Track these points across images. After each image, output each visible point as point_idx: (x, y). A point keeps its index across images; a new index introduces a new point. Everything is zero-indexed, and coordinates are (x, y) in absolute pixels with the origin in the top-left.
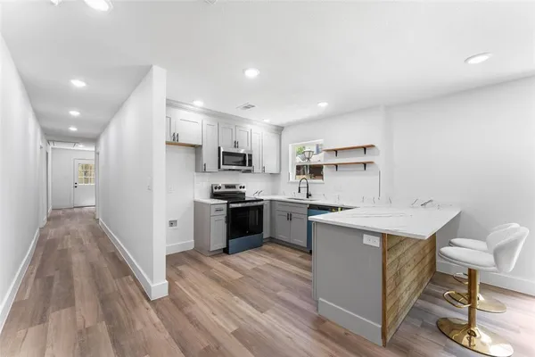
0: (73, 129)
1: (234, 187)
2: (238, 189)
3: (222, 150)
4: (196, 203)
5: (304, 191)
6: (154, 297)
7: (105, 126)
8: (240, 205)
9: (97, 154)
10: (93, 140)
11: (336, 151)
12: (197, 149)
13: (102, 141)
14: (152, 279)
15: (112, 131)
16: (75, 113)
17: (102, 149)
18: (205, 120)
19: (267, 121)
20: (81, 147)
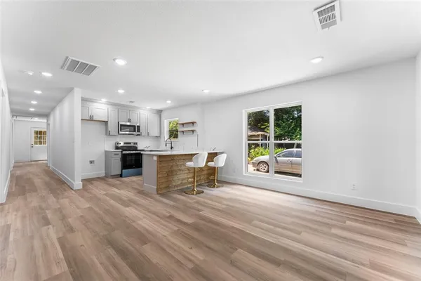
0: (32, 110)
1: (130, 143)
2: (132, 145)
3: (120, 123)
4: (106, 152)
5: (169, 146)
6: (75, 188)
7: (53, 109)
8: (134, 152)
9: (48, 124)
10: (46, 116)
11: (183, 124)
12: (106, 123)
13: (51, 118)
14: (74, 181)
15: (57, 112)
16: (34, 102)
17: (51, 122)
18: (110, 108)
19: (148, 108)
20: (36, 119)
